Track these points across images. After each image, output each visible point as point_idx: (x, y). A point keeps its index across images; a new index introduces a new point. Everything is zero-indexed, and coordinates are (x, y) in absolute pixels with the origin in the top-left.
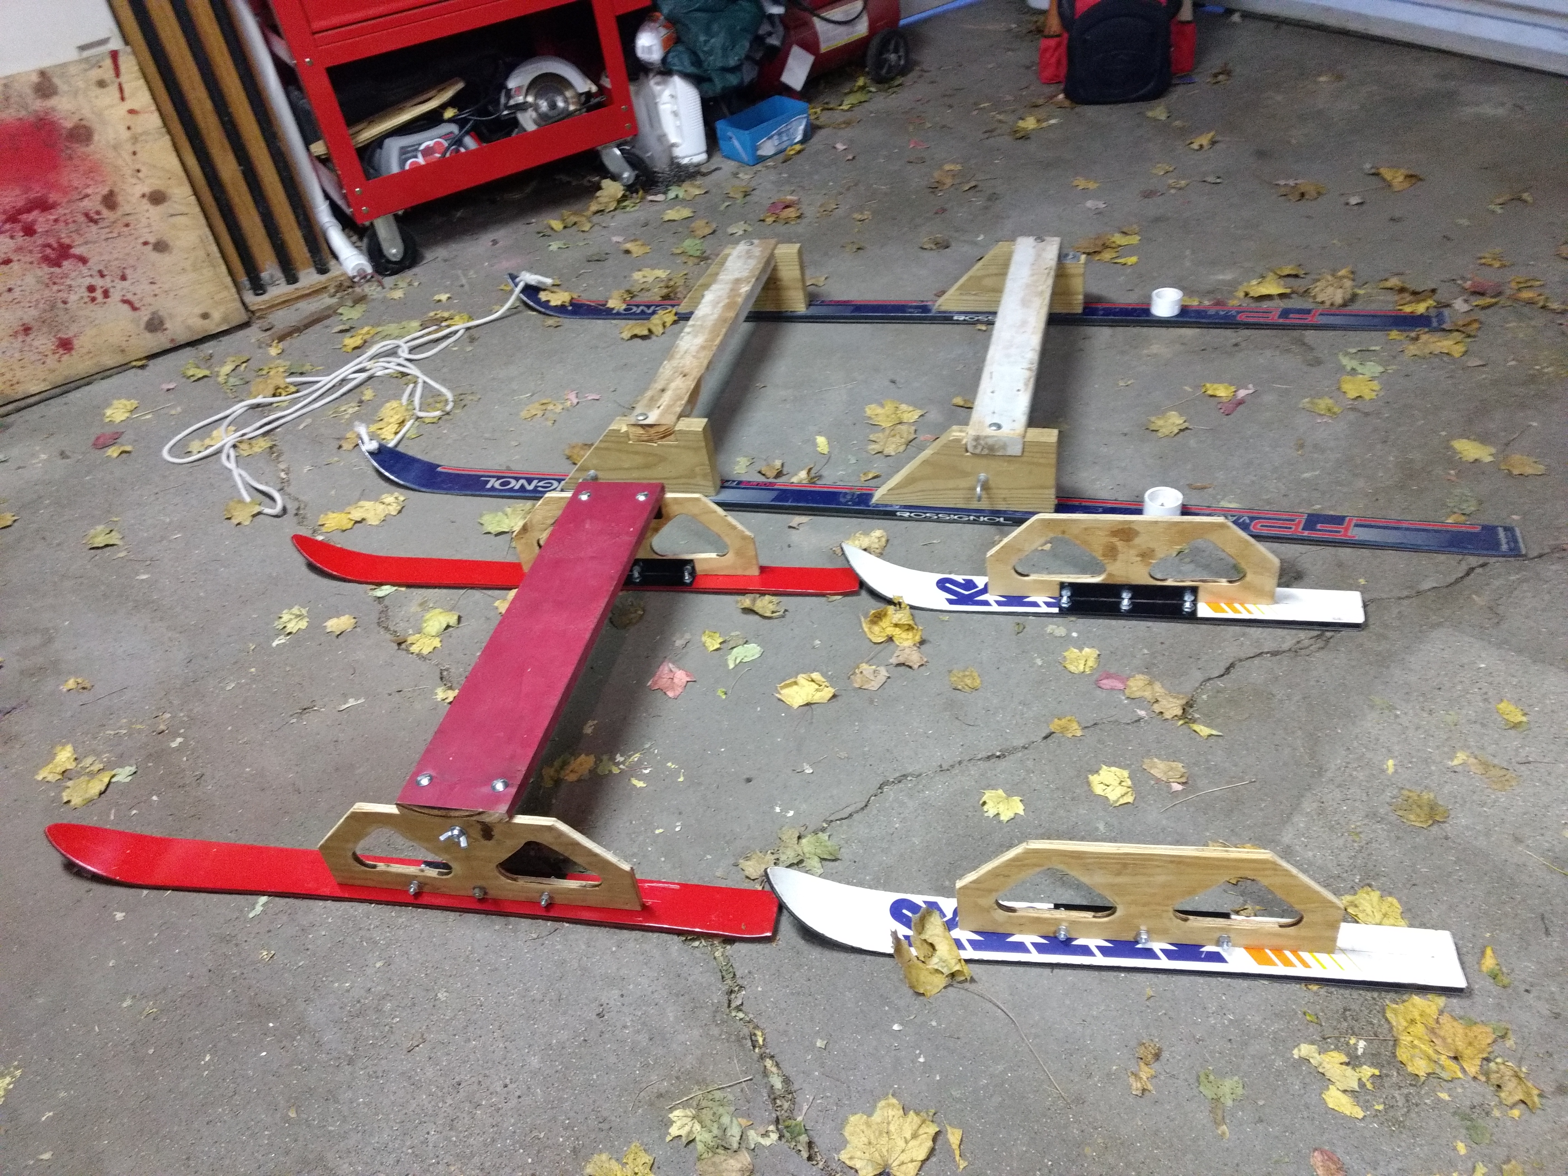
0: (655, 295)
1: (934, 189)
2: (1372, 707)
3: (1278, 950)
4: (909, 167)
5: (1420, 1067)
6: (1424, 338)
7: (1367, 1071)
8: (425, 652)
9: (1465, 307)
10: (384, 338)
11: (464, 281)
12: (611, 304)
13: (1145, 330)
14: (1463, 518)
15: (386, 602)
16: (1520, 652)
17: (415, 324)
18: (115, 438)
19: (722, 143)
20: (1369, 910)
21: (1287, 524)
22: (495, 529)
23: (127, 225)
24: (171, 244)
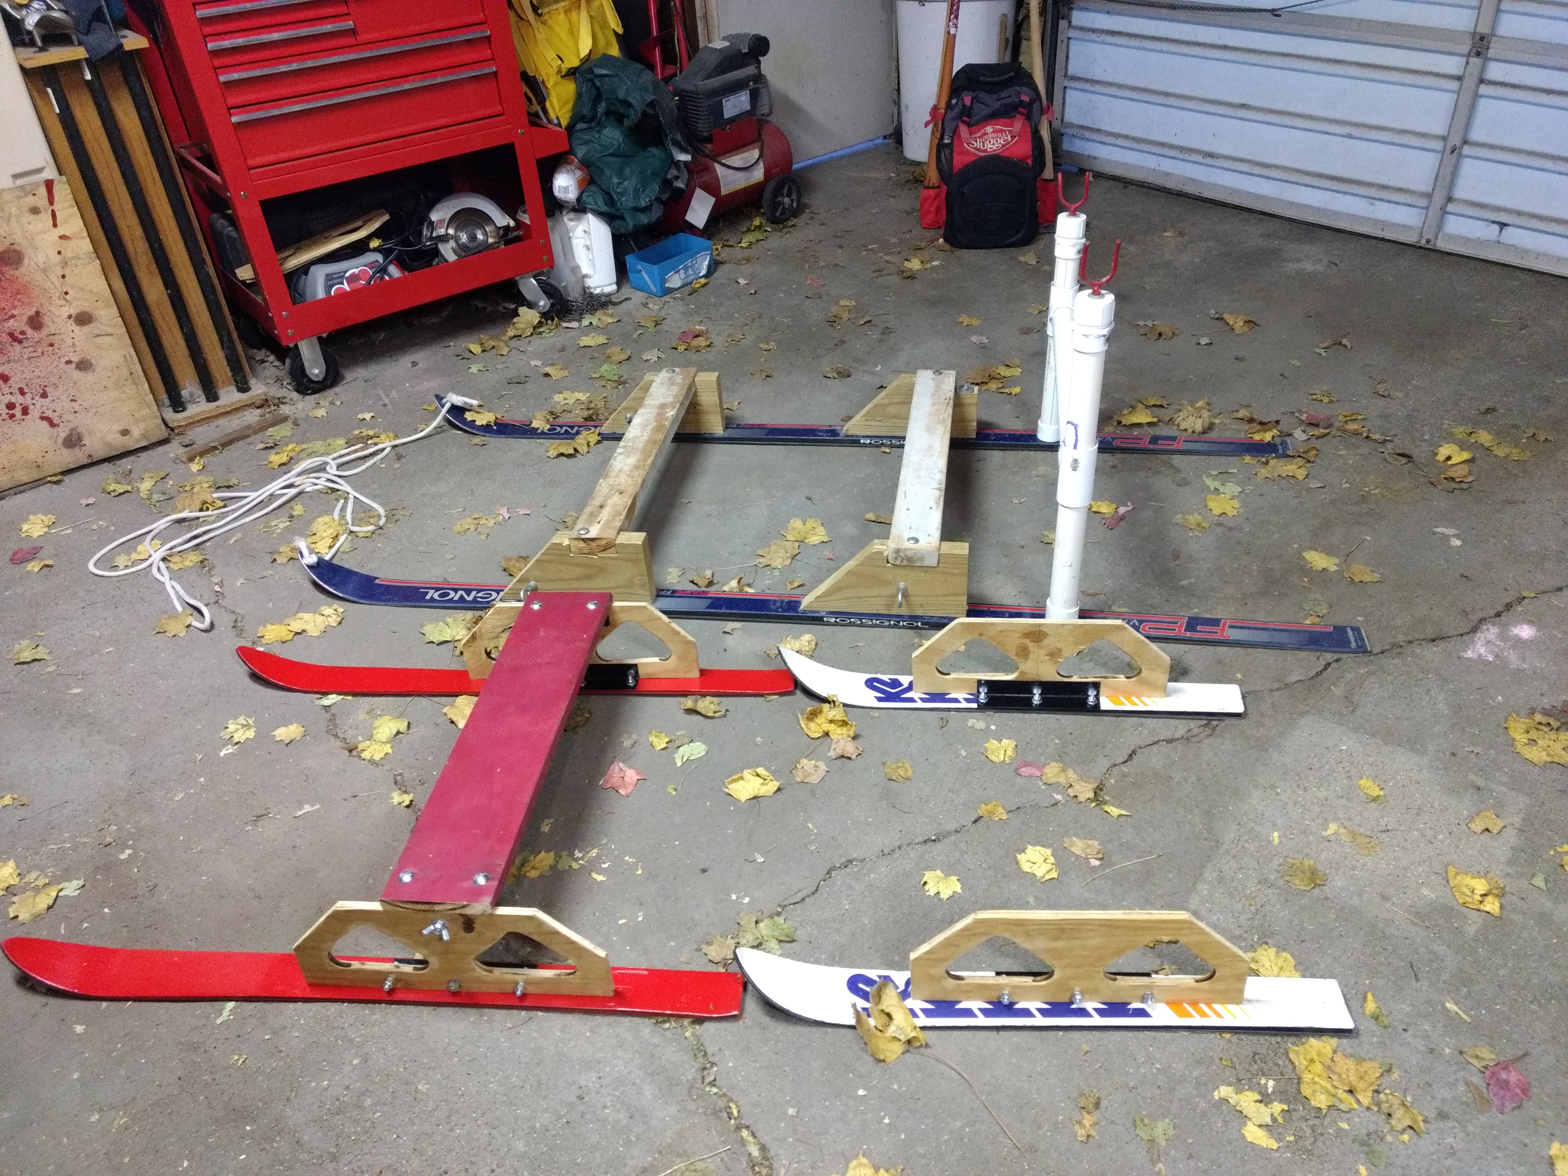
0: (577, 416)
1: (832, 323)
2: (1257, 787)
3: (1194, 1004)
4: (808, 301)
5: (1321, 1101)
6: (1273, 462)
7: (1278, 1107)
8: (377, 757)
9: (1304, 437)
10: (311, 455)
11: (386, 401)
12: (535, 424)
13: (1032, 453)
14: (1317, 620)
15: (333, 711)
16: (1373, 735)
17: (341, 442)
18: (33, 553)
19: (631, 276)
20: (1268, 965)
21: (1171, 626)
22: (437, 638)
23: (52, 345)
24: (94, 362)
